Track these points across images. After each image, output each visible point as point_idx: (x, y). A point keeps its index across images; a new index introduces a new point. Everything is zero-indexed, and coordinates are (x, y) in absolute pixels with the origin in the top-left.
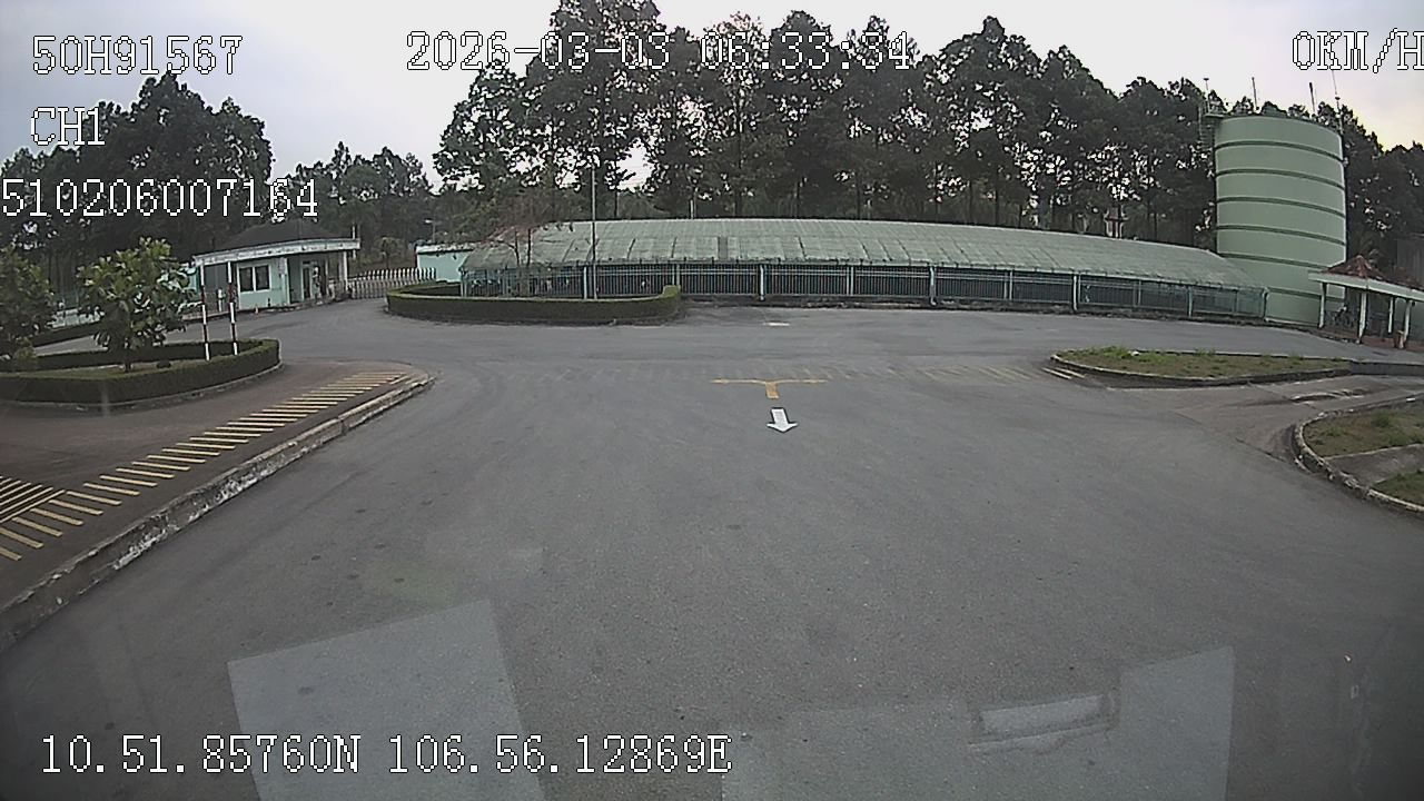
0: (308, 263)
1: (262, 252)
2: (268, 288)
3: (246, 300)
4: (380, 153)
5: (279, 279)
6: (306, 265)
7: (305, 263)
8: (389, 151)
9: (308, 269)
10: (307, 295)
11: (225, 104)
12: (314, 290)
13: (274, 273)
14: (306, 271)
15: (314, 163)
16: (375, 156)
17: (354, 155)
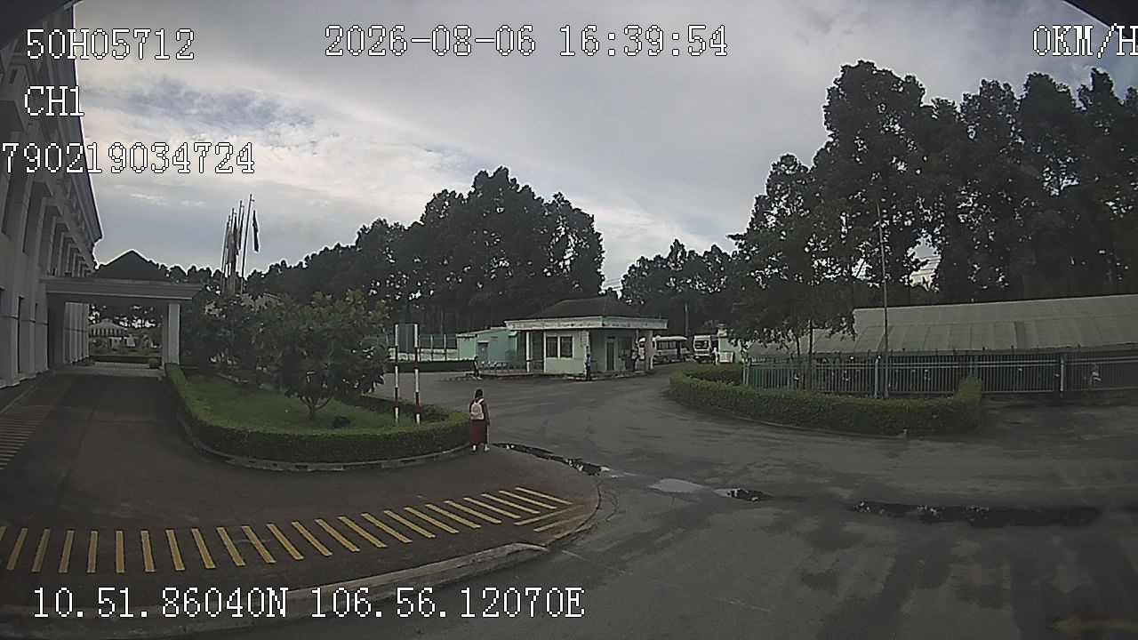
0: (614, 338)
1: (566, 324)
2: (571, 356)
3: (551, 365)
5: (580, 348)
6: (612, 340)
7: (609, 338)
8: (718, 249)
9: (613, 344)
10: (610, 366)
11: (555, 196)
12: (619, 364)
13: (576, 344)
14: (610, 347)
15: (655, 256)
16: (706, 253)
17: (687, 251)
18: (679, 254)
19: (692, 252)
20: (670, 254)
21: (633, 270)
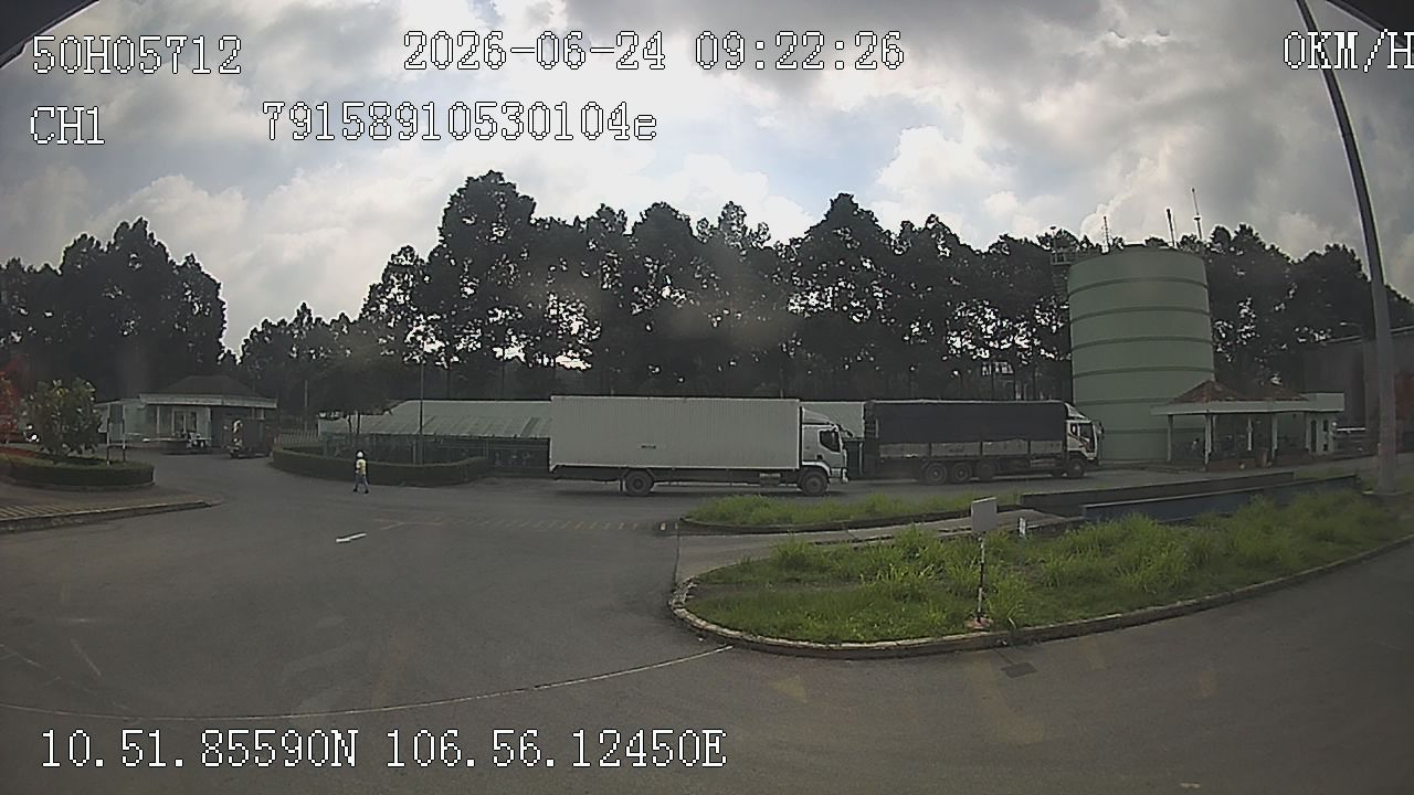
1: (192, 400)
4: (337, 318)
8: (346, 317)
11: (187, 258)
15: (279, 320)
16: (333, 320)
17: (314, 317)
18: (305, 320)
19: (319, 319)
20: (296, 320)
21: (255, 334)
